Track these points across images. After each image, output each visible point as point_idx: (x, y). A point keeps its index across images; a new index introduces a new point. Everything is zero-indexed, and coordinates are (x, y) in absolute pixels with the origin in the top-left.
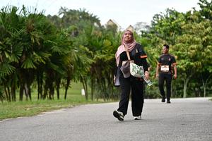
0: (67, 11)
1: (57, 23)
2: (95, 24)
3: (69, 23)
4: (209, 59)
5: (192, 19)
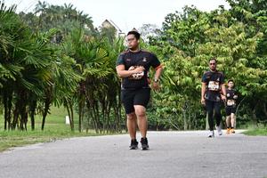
0: (47, 7)
1: (33, 24)
2: (86, 26)
3: (49, 25)
4: (242, 77)
5: (218, 22)
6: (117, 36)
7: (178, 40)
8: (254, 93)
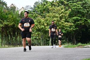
2: (4, 6)
4: (63, 26)
5: (54, 5)
6: (16, 10)
7: (39, 12)
8: (67, 32)
